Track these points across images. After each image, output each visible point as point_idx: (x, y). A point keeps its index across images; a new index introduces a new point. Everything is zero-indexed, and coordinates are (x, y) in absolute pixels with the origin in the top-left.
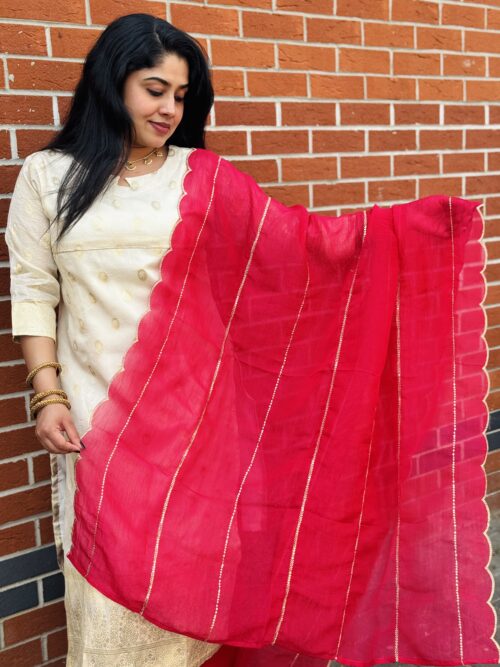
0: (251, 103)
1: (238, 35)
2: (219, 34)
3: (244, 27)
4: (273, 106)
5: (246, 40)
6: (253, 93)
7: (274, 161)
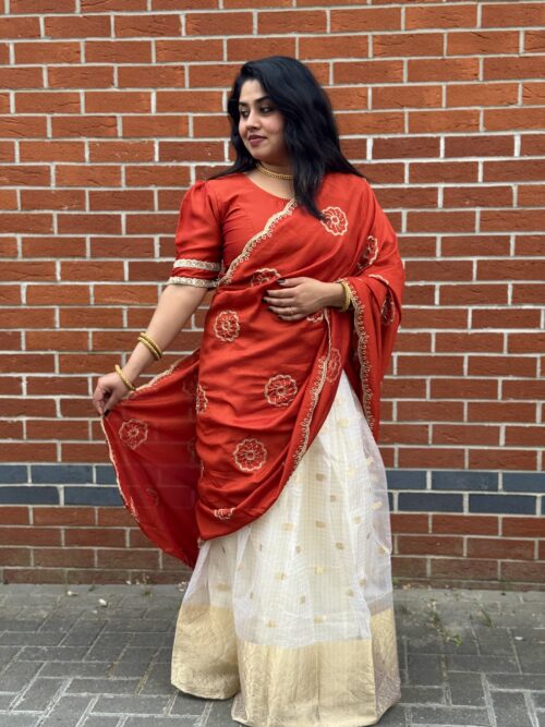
0: (485, 137)
1: (477, 79)
2: (456, 80)
3: (484, 71)
4: (511, 138)
5: (486, 83)
6: (488, 128)
7: (510, 188)
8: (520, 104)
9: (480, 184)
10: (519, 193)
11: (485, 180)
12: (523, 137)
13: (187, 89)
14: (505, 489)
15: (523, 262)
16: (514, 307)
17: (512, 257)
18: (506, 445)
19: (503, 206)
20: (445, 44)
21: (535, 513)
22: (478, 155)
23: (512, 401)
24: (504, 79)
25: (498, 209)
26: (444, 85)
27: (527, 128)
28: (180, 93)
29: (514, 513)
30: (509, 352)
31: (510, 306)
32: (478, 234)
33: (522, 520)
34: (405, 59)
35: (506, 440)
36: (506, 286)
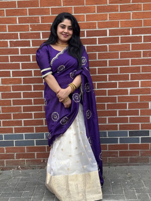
0: (98, 30)
1: (95, 13)
2: (89, 13)
3: (97, 10)
4: (106, 30)
5: (98, 14)
6: (99, 27)
7: (106, 45)
8: (108, 20)
9: (97, 45)
10: (109, 47)
11: (99, 44)
12: (110, 30)
13: (5, 17)
14: (109, 136)
15: (111, 68)
16: (109, 82)
17: (108, 67)
18: (108, 123)
19: (104, 51)
20: (85, 2)
21: (118, 143)
22: (96, 36)
23: (110, 110)
24: (103, 12)
25: (103, 52)
26: (85, 14)
27: (111, 27)
28: (3, 18)
29: (112, 143)
30: (108, 95)
31: (108, 81)
32: (97, 60)
33: (114, 145)
34: (73, 7)
35: (108, 122)
36: (107, 75)
